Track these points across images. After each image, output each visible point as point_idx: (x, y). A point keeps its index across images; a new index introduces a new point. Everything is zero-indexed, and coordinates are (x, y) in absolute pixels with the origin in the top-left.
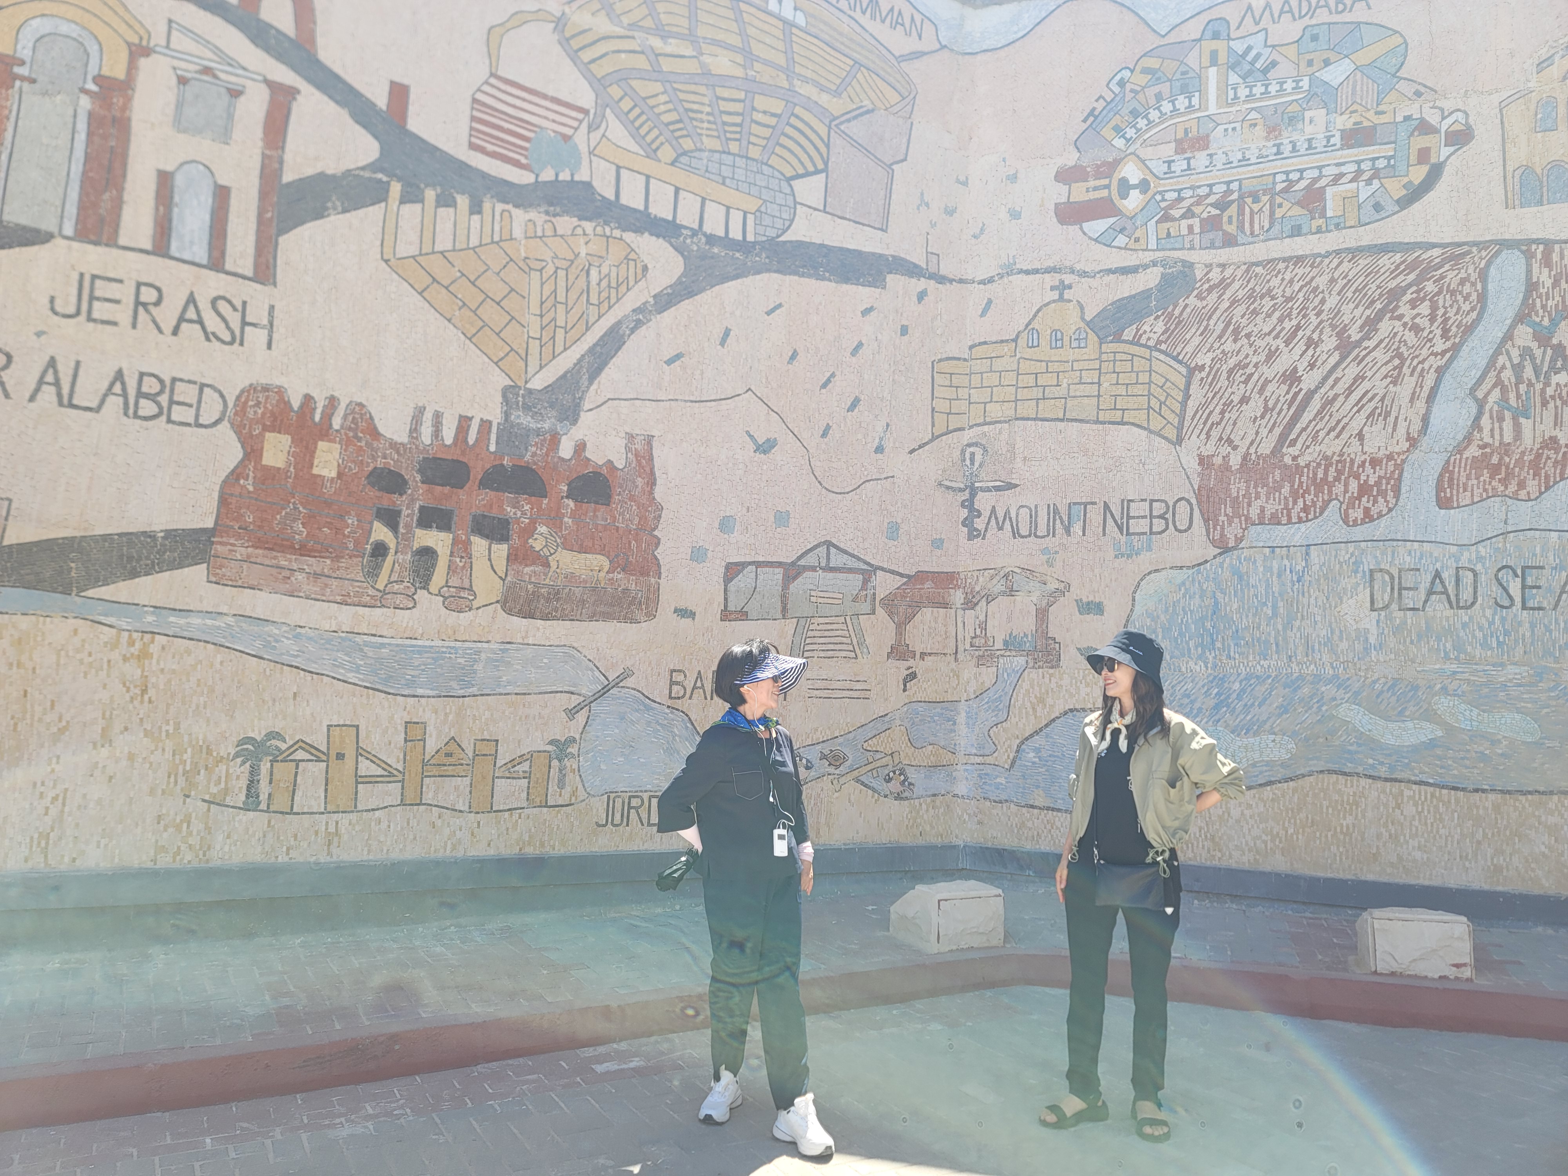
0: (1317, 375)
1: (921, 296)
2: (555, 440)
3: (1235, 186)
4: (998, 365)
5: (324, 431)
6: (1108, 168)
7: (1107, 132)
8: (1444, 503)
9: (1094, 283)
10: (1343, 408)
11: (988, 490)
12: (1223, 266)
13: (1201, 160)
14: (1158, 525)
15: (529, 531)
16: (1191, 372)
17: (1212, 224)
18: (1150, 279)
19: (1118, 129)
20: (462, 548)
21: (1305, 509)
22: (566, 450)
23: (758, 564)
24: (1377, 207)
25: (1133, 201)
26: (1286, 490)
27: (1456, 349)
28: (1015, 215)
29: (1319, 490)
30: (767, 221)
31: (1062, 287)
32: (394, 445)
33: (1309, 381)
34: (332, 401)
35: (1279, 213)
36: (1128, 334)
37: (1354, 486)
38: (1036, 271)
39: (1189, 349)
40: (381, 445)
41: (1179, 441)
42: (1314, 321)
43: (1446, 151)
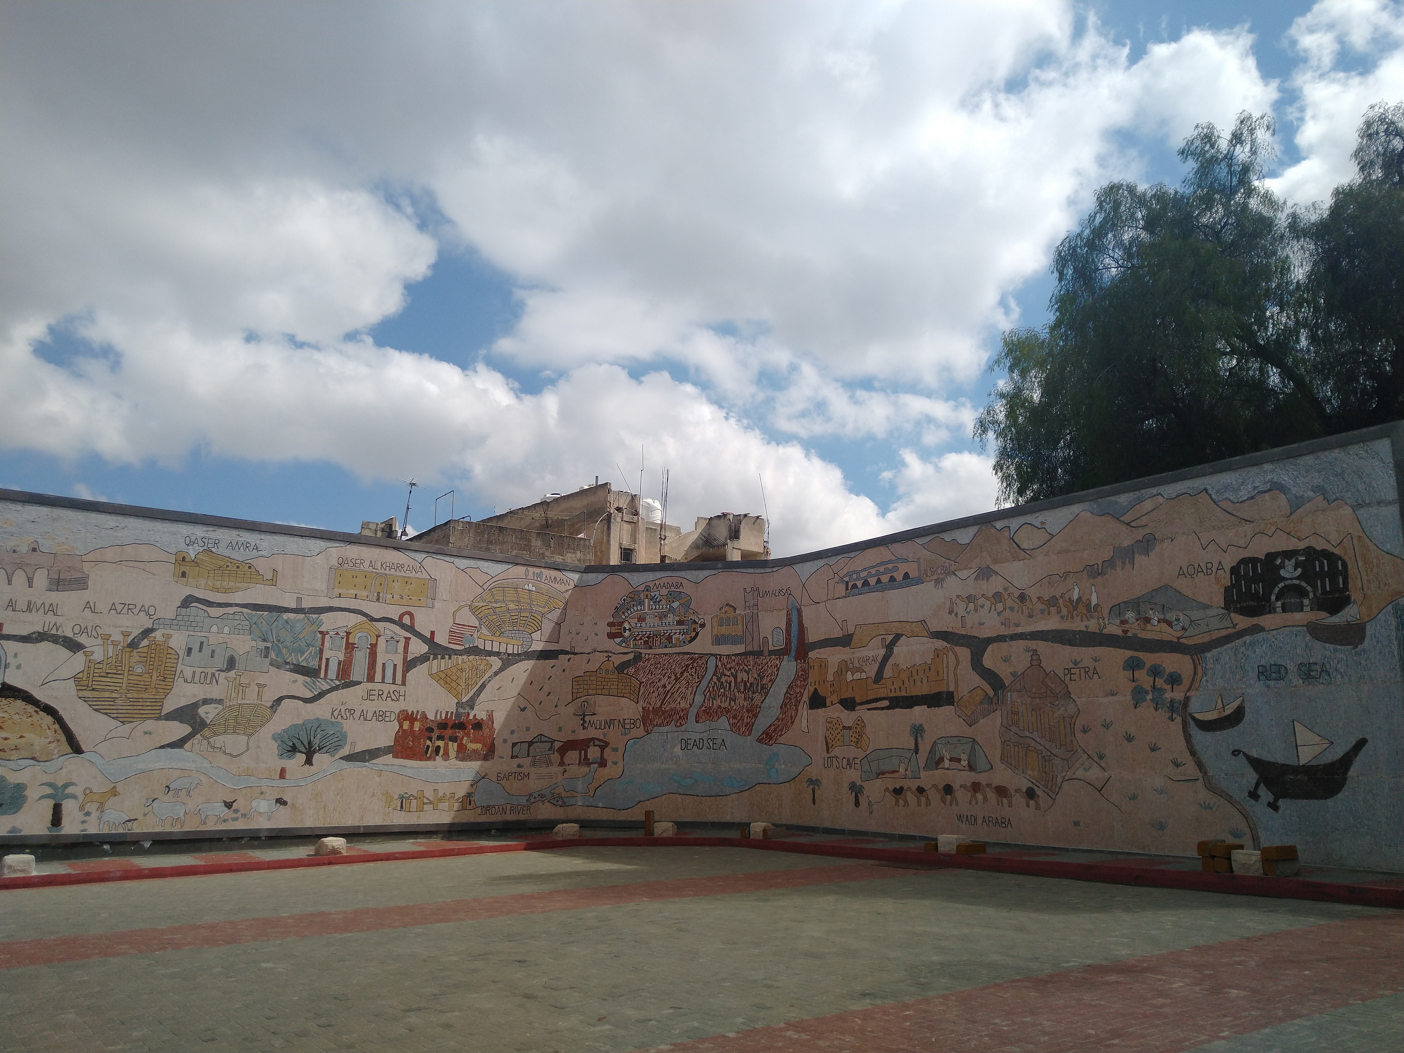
0: (670, 686)
1: (569, 660)
2: (469, 714)
3: (652, 633)
4: (592, 678)
5: (416, 719)
6: (621, 624)
7: (621, 613)
8: (697, 722)
9: (617, 656)
10: (676, 695)
11: (588, 715)
12: (649, 654)
13: (644, 624)
14: (632, 726)
15: (462, 739)
16: (641, 684)
17: (646, 642)
18: (631, 656)
19: (623, 613)
20: (446, 745)
21: (667, 722)
22: (471, 717)
23: (521, 742)
24: (684, 642)
25: (627, 634)
26: (663, 717)
27: (700, 681)
28: (596, 635)
29: (670, 717)
30: (524, 646)
31: (609, 657)
32: (431, 721)
33: (668, 687)
34: (418, 711)
35: (662, 641)
36: (625, 672)
37: (678, 716)
38: (602, 652)
39: (640, 677)
40: (428, 721)
41: (638, 702)
42: (670, 671)
43: (699, 629)
